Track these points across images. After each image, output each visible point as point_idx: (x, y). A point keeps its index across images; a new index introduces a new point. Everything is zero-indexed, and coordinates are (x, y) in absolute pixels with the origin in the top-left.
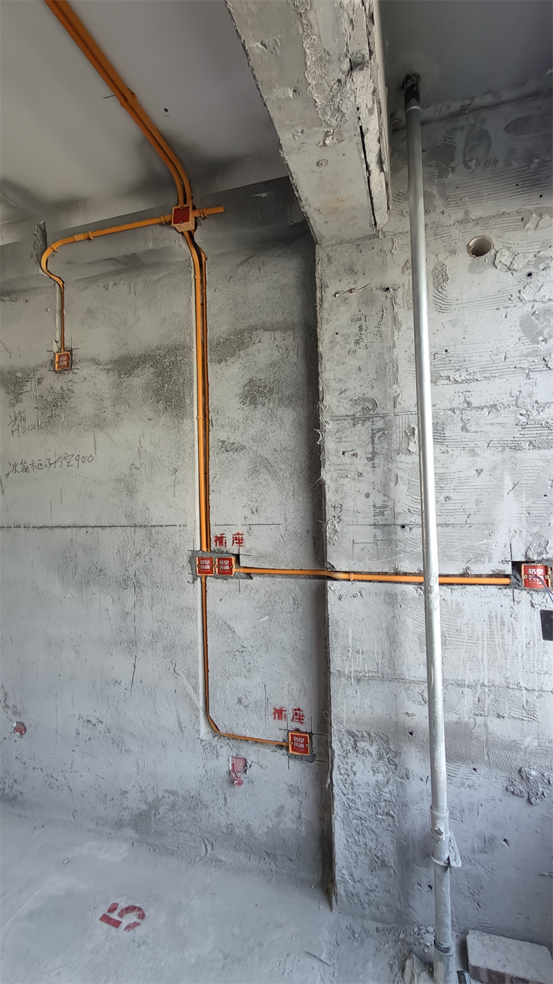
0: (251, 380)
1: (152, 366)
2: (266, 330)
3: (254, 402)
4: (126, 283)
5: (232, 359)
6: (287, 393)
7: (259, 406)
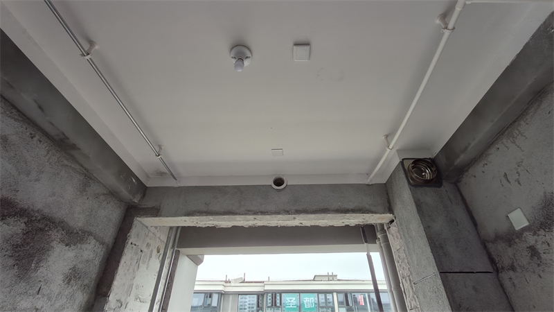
0: (74, 267)
1: (25, 222)
2: (95, 238)
3: (69, 282)
4: (47, 148)
5: (73, 247)
6: (86, 282)
7: (70, 287)
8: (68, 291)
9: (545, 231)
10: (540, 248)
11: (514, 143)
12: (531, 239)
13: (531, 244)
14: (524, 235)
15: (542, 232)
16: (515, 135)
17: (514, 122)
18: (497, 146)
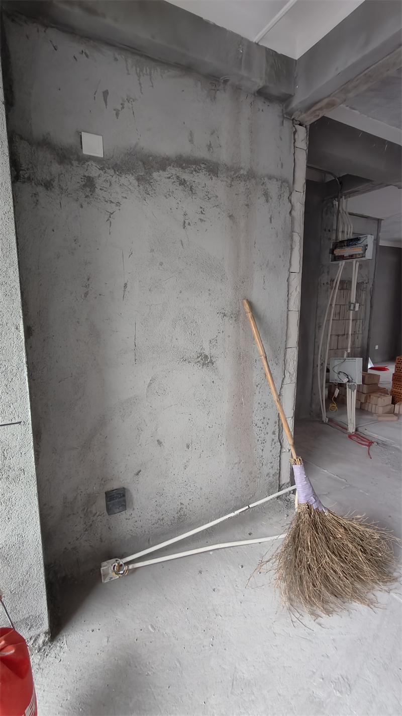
9: (115, 173)
10: (99, 183)
11: (139, 76)
12: (94, 171)
13: (91, 175)
14: (89, 163)
15: (111, 172)
16: (144, 71)
17: (153, 60)
18: (117, 56)
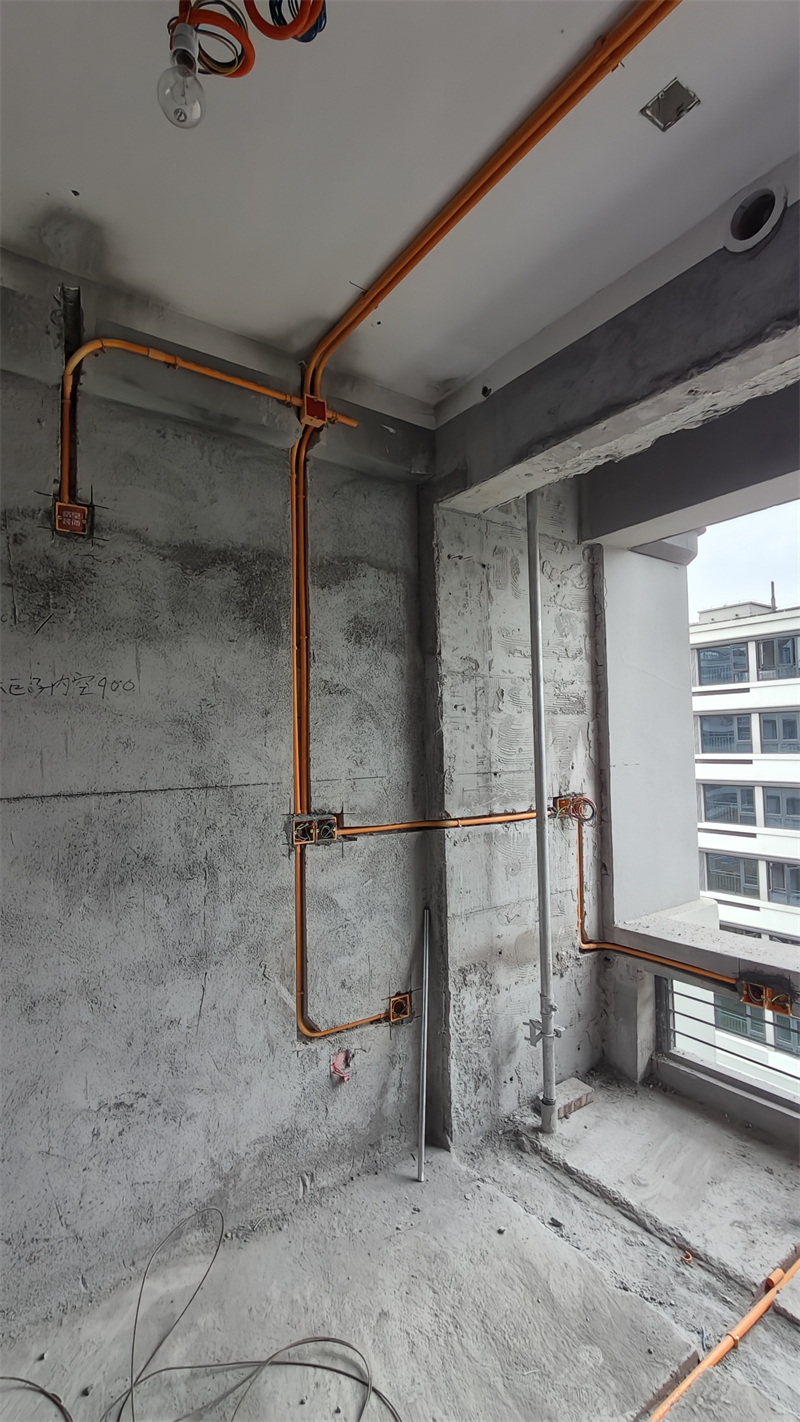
0: (356, 617)
1: (234, 569)
2: (371, 566)
3: (358, 641)
4: (196, 442)
5: (335, 588)
6: (391, 637)
7: (364, 647)
8: (365, 653)
